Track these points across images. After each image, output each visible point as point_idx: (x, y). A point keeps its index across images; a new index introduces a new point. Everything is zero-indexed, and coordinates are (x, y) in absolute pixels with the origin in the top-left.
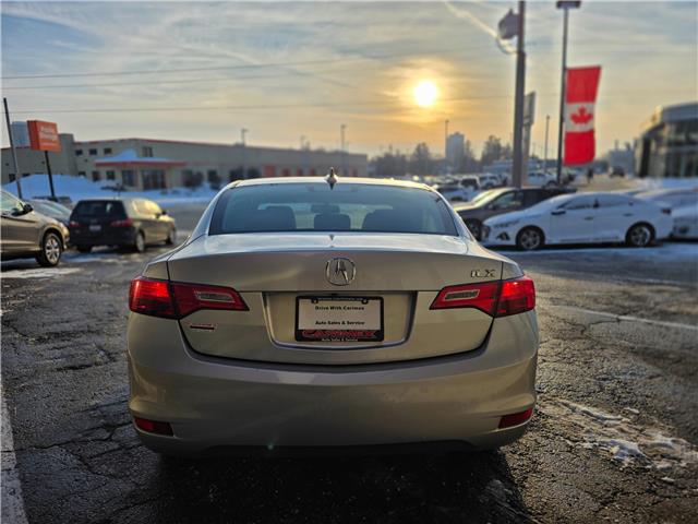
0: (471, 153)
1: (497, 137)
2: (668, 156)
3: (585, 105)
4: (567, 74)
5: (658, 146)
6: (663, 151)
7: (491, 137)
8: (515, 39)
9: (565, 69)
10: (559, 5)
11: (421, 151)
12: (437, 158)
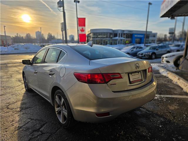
0: (44, 37)
1: (51, 33)
2: (92, 40)
3: (83, 27)
4: (78, 19)
5: (90, 38)
6: (91, 39)
7: (49, 33)
8: (62, 8)
9: (77, 18)
10: (75, 1)
11: (28, 36)
12: (33, 38)
